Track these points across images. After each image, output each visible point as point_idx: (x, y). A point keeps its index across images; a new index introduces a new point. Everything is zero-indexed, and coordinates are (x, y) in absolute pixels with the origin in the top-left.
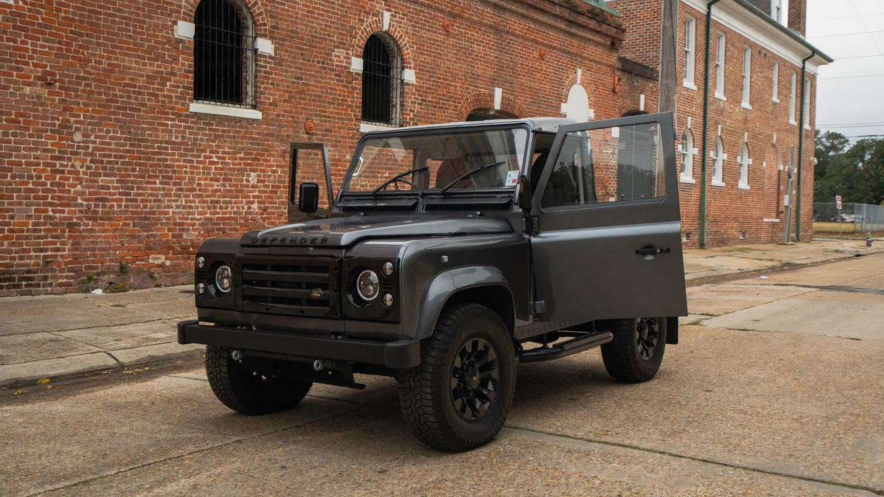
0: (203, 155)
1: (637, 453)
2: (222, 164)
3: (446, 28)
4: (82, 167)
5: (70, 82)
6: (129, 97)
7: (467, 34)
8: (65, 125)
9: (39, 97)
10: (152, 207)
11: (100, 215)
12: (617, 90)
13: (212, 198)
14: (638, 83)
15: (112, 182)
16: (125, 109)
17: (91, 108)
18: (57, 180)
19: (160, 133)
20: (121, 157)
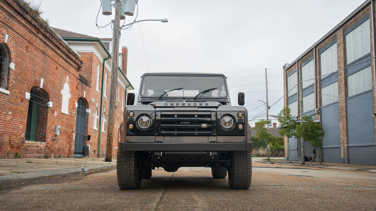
3: (27, 47)
7: (34, 52)
12: (78, 87)
14: (84, 86)
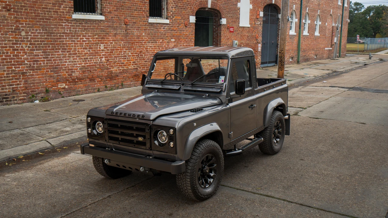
0: (79, 38)
1: (274, 200)
2: (88, 41)
4: (26, 47)
5: (18, 9)
6: (45, 14)
8: (17, 28)
9: (4, 16)
10: (58, 63)
11: (36, 68)
13: (85, 57)
15: (40, 53)
16: (43, 19)
17: (28, 20)
18: (16, 54)
19: (60, 29)
20: (43, 41)
